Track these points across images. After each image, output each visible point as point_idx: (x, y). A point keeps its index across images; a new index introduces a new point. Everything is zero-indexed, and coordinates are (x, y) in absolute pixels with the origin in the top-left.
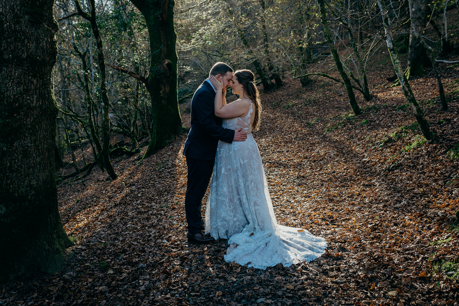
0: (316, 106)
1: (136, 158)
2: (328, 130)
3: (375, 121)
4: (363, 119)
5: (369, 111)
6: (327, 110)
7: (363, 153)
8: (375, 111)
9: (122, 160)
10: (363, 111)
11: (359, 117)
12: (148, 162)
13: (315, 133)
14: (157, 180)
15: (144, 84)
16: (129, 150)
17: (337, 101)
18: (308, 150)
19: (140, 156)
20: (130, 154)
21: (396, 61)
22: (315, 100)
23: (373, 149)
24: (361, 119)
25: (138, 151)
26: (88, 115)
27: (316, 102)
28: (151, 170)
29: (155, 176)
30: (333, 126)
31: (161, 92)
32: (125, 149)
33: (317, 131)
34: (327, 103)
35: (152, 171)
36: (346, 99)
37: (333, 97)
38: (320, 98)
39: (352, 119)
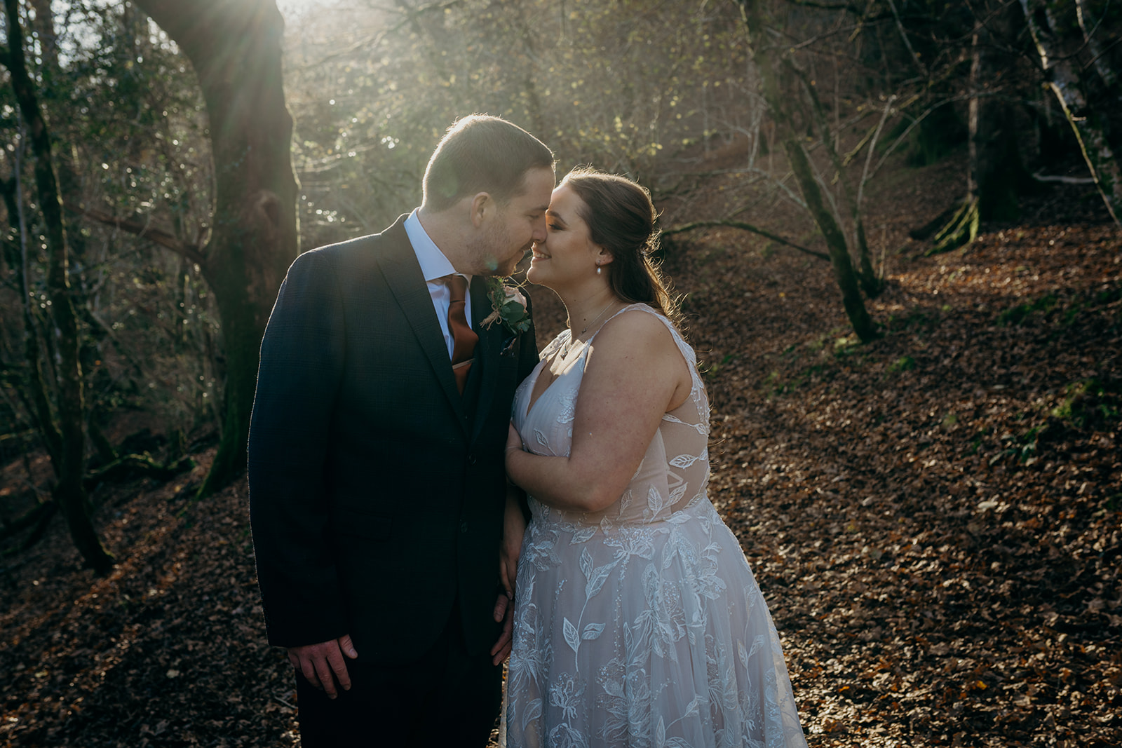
0: (704, 315)
1: (178, 489)
2: (779, 392)
3: (937, 360)
4: (889, 353)
5: (904, 328)
6: (744, 328)
7: (961, 477)
8: (924, 328)
9: (135, 495)
10: (884, 328)
11: (876, 347)
12: (212, 513)
13: (734, 402)
14: (239, 598)
15: (197, 268)
16: (159, 464)
17: (768, 301)
18: (740, 461)
19: (192, 483)
20: (164, 477)
21: (1101, 154)
22: (700, 299)
23: (997, 463)
24: (882, 352)
25: (186, 467)
26: (27, 363)
27: (704, 306)
28: (219, 549)
29: (233, 580)
30: (794, 378)
31: (250, 289)
32: (145, 462)
33: (739, 394)
34: (737, 307)
35: (225, 557)
36: (794, 294)
37: (752, 288)
38: (711, 292)
39: (853, 354)
